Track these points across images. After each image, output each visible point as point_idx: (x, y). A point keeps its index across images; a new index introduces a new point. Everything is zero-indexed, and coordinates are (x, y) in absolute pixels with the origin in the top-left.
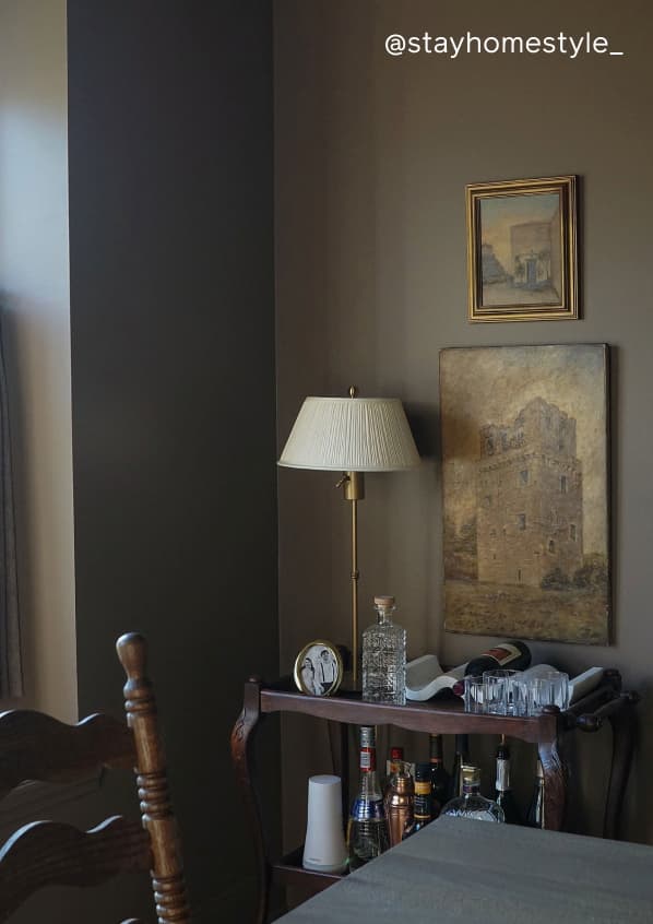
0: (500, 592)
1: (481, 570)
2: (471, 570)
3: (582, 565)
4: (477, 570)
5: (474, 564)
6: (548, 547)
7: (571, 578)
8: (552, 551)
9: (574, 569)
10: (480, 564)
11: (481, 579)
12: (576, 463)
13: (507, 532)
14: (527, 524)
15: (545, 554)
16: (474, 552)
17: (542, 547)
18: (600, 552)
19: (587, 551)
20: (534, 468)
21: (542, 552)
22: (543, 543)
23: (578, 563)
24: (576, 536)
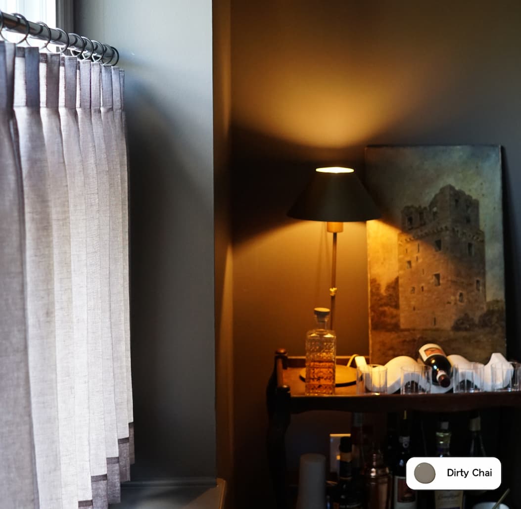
0: (418, 336)
1: (402, 320)
2: (394, 321)
3: (485, 309)
4: (399, 321)
5: (396, 316)
6: (458, 297)
7: (477, 320)
8: (461, 301)
9: (479, 313)
10: (402, 315)
11: (402, 327)
12: (480, 234)
13: (425, 289)
14: (441, 282)
15: (455, 304)
16: (397, 306)
17: (452, 298)
18: (499, 299)
19: (489, 299)
20: (447, 238)
21: (453, 303)
22: (454, 295)
23: (482, 308)
24: (481, 288)
